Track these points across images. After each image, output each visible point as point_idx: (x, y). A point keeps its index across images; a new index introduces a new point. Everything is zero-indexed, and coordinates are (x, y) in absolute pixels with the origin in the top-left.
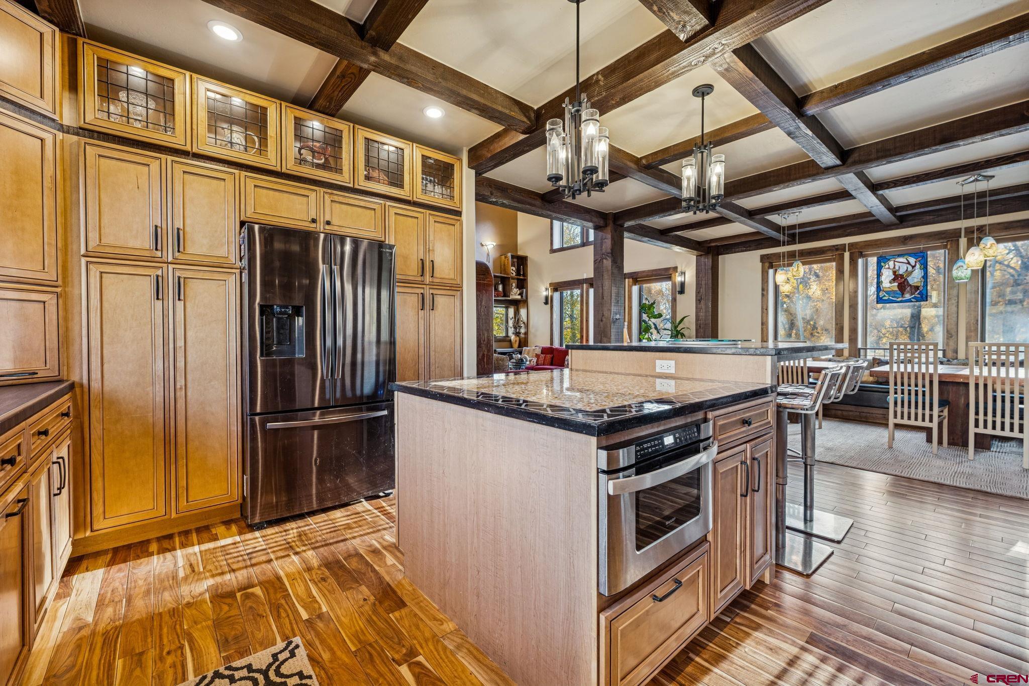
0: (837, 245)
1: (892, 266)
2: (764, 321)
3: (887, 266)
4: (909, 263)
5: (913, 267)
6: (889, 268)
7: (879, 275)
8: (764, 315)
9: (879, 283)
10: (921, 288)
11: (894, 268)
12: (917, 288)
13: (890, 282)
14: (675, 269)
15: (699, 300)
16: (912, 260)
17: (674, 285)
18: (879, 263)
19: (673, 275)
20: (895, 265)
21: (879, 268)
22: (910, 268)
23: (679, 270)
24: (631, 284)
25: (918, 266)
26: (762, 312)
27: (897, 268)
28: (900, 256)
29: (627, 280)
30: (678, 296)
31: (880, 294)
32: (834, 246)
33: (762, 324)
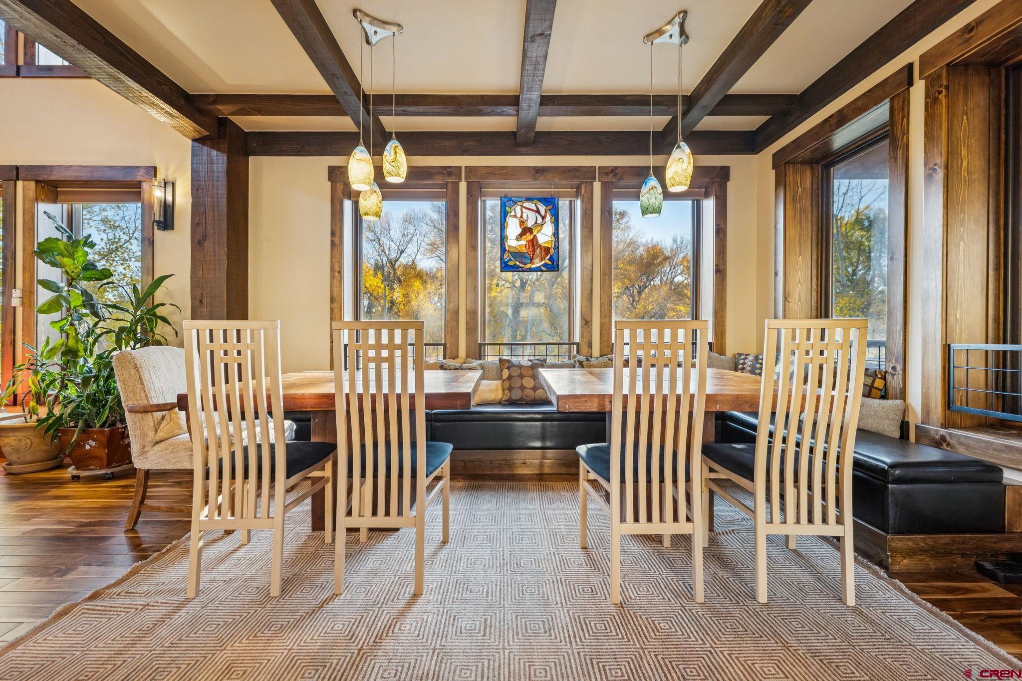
0: (450, 167)
1: (519, 215)
2: (336, 294)
3: (513, 214)
4: (538, 211)
5: (543, 218)
6: (515, 216)
7: (503, 226)
8: (336, 282)
9: (503, 238)
10: (552, 251)
11: (522, 217)
12: (547, 250)
13: (517, 239)
14: (154, 171)
15: (198, 243)
16: (542, 208)
17: (147, 209)
18: (503, 206)
19: (145, 186)
20: (522, 213)
21: (504, 215)
22: (540, 220)
23: (161, 176)
24: (32, 194)
25: (548, 218)
26: (332, 278)
27: (525, 217)
28: (529, 199)
29: (20, 184)
30: (159, 234)
31: (505, 257)
32: (445, 168)
33: (332, 300)
